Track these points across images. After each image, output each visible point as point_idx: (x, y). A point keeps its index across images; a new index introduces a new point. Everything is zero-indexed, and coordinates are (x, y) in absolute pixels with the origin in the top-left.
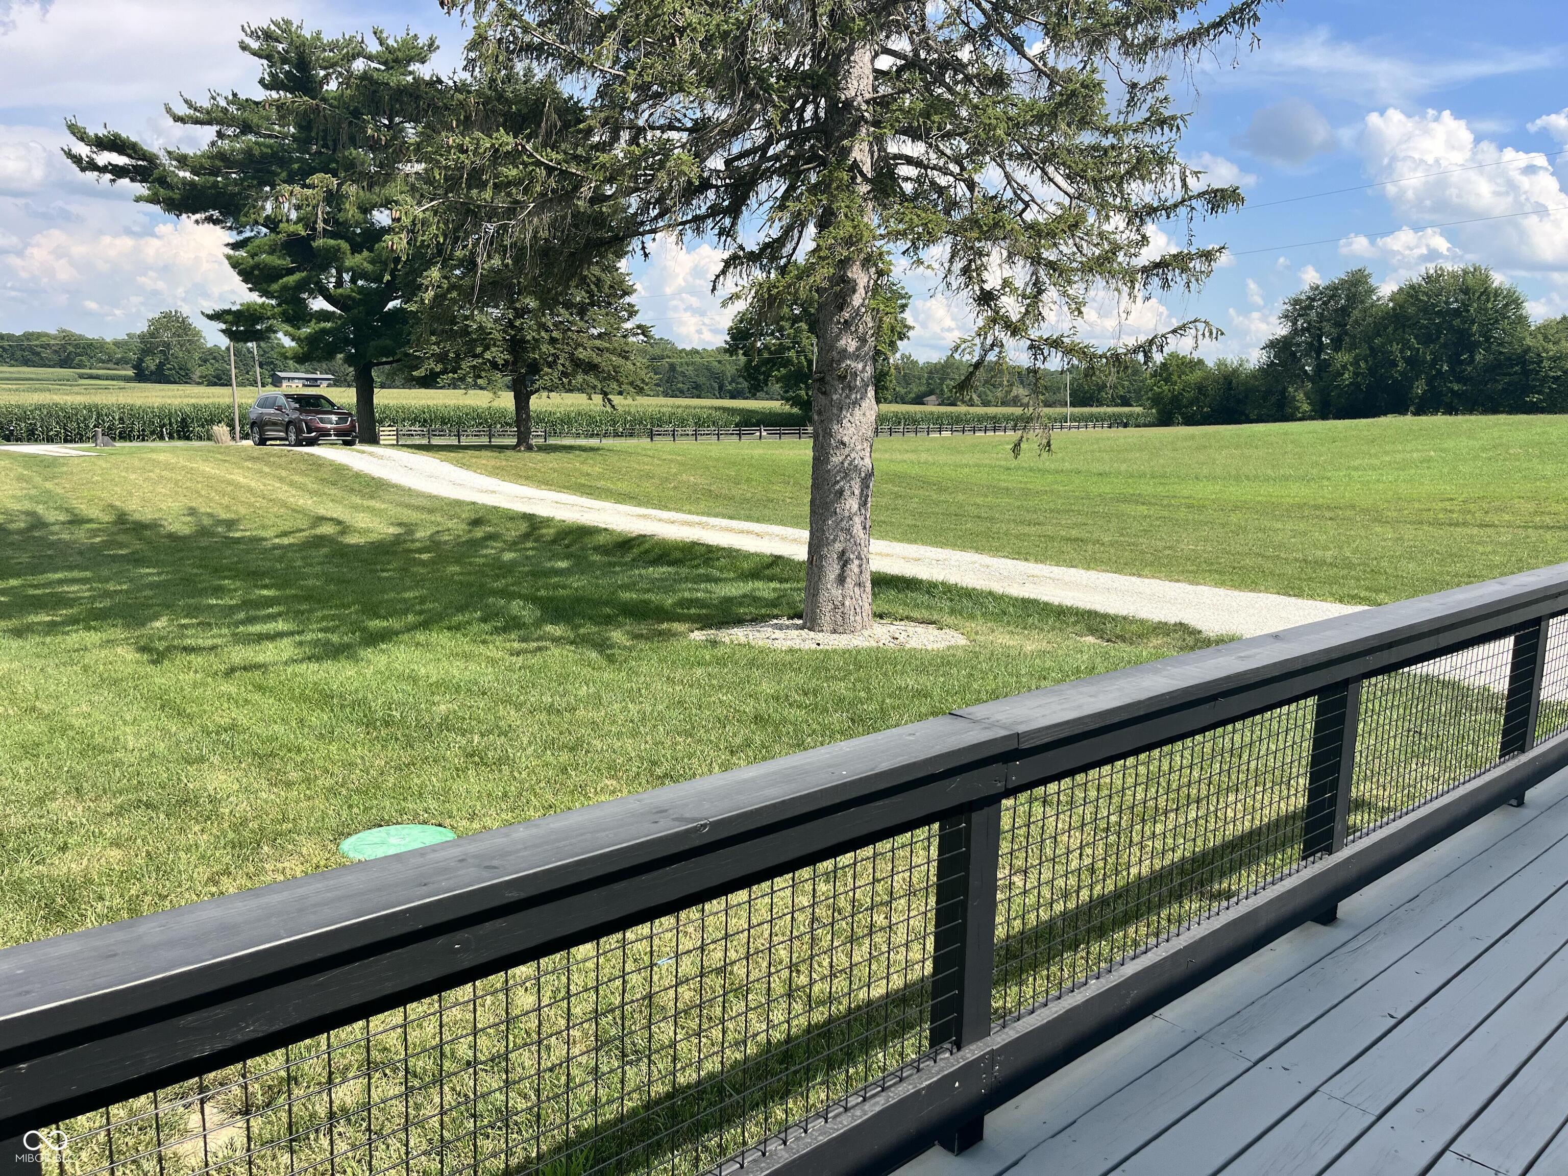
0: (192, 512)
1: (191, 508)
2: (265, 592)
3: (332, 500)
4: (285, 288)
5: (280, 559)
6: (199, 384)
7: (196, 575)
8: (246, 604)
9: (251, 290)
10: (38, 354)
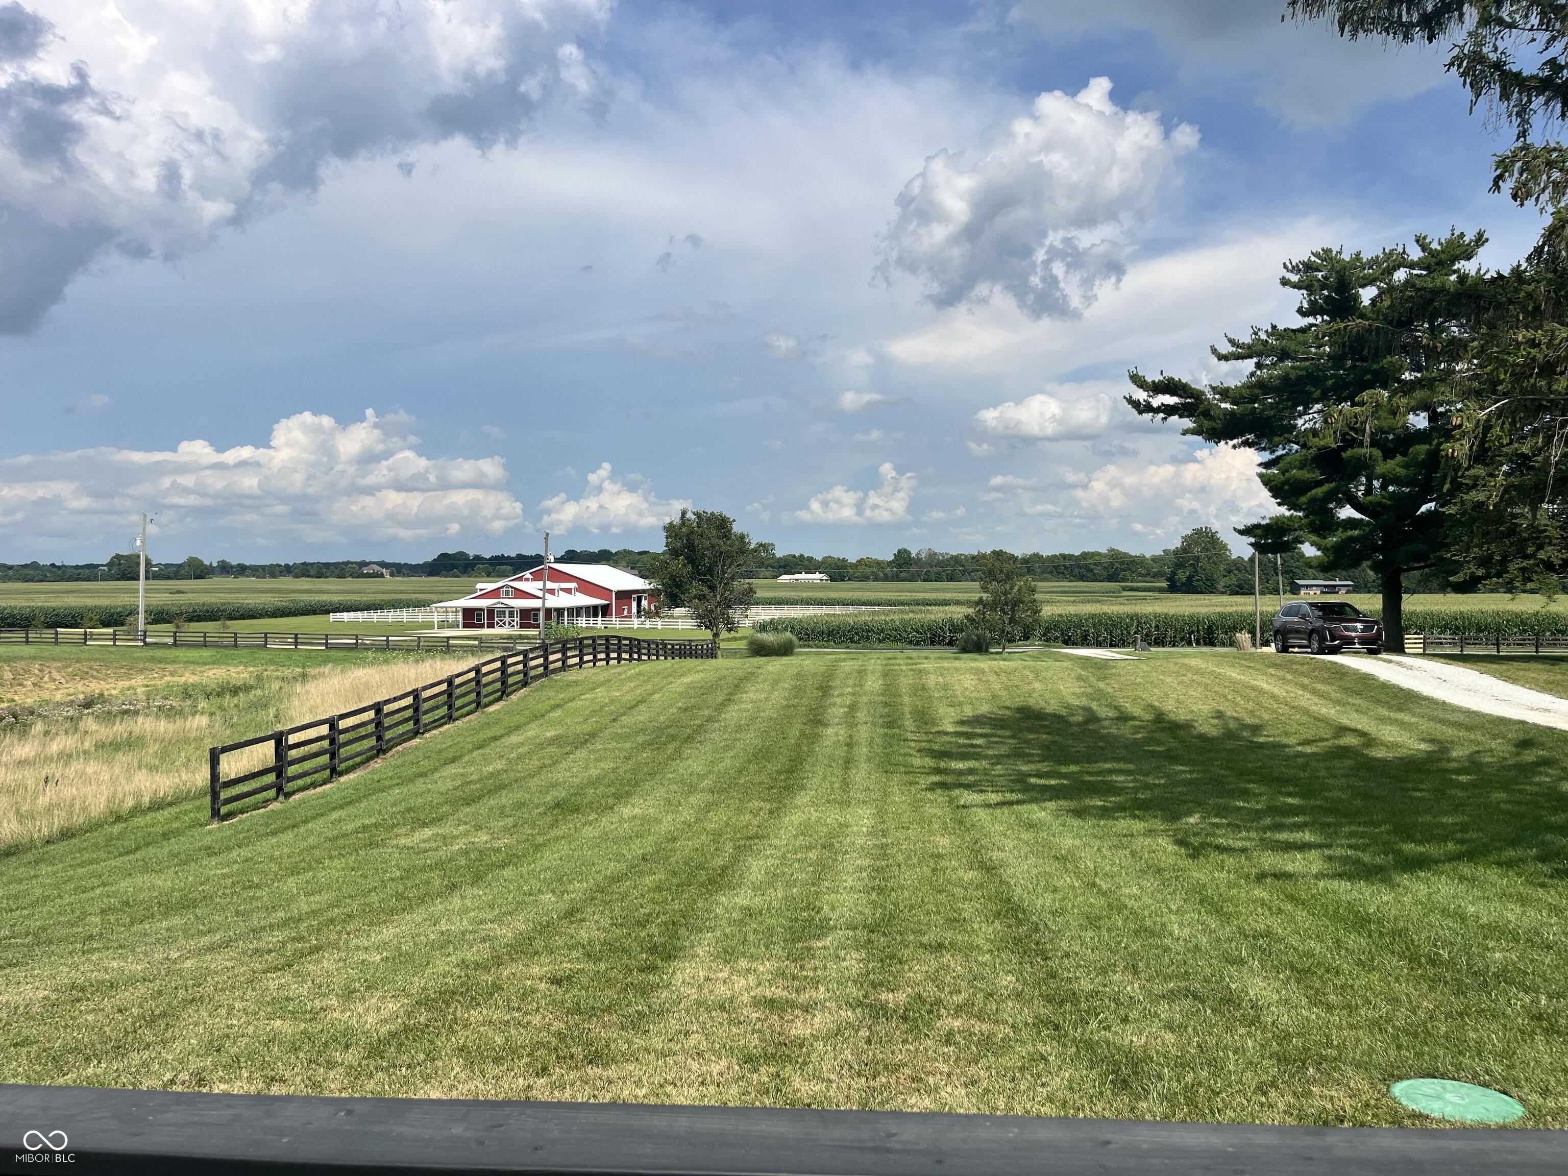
0: (1219, 715)
1: (1219, 712)
2: (1290, 800)
3: (1357, 711)
4: (1313, 500)
5: (1304, 767)
6: (1223, 593)
7: (1224, 776)
8: (1272, 810)
9: (1279, 504)
10: (1091, 570)
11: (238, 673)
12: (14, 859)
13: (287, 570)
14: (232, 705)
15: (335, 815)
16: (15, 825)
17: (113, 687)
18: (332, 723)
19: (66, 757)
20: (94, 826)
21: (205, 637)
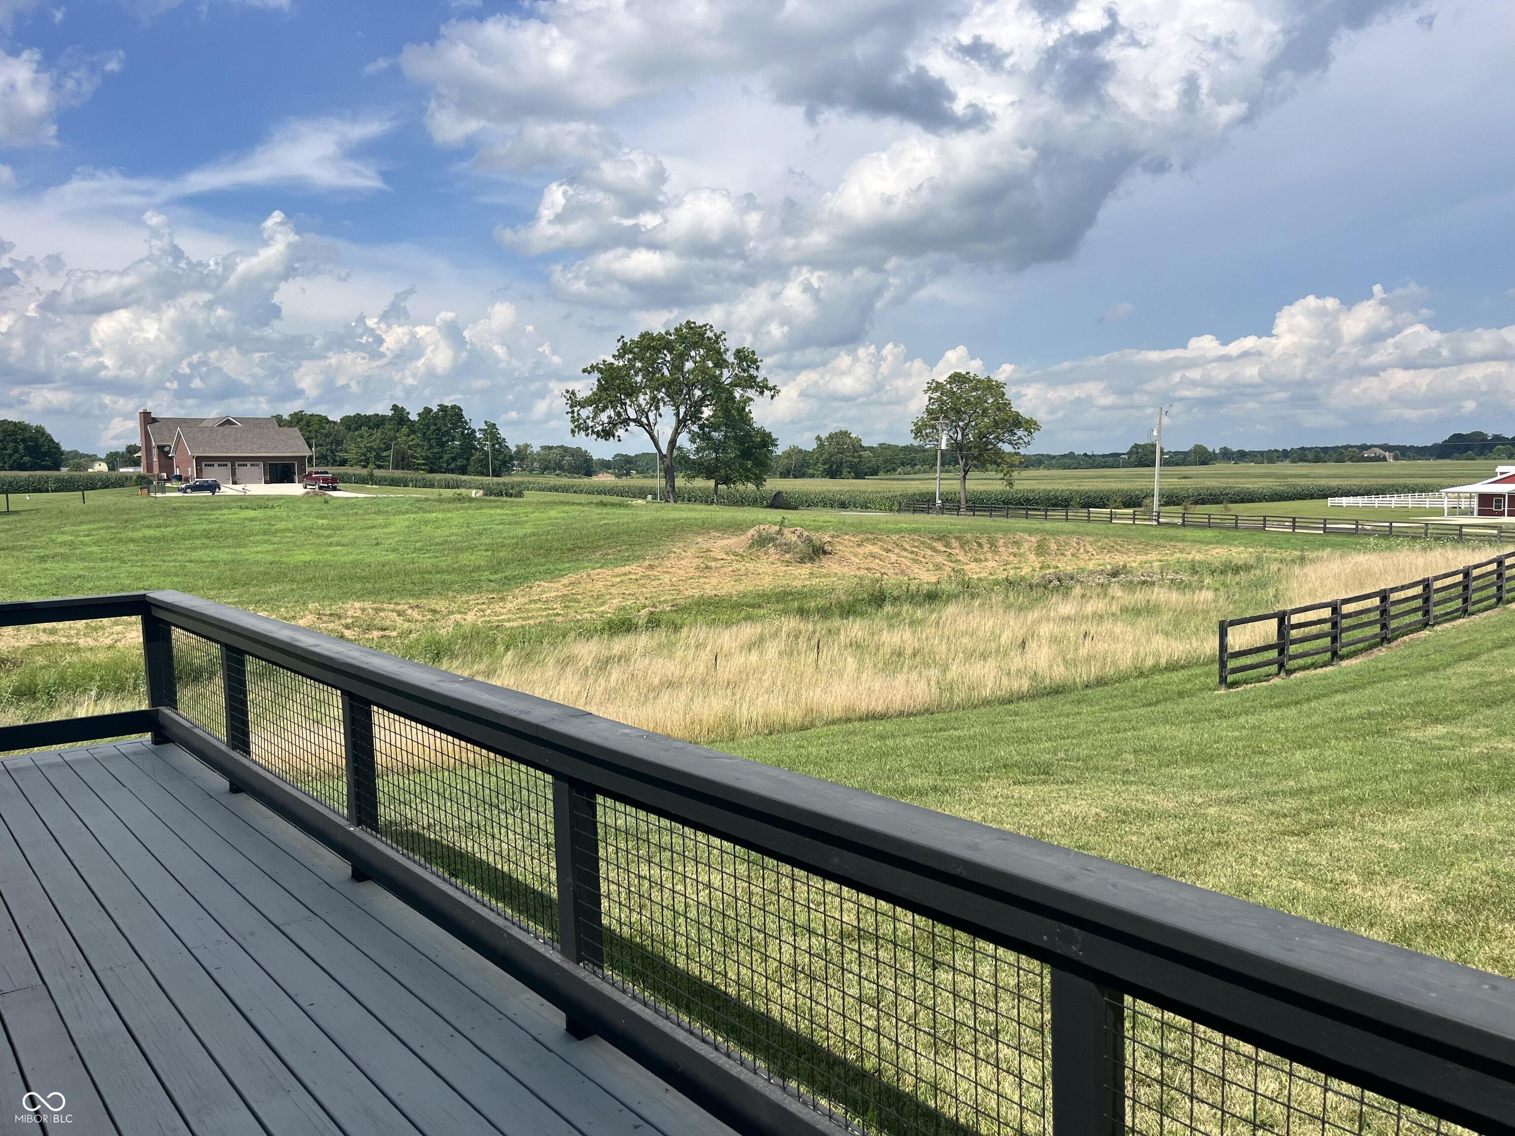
11: (1239, 553)
12: (1061, 696)
13: (1285, 455)
14: (1234, 583)
15: (1339, 698)
16: (1062, 668)
17: (1134, 560)
18: (1335, 607)
19: (1099, 617)
20: (1122, 678)
21: (1209, 518)
